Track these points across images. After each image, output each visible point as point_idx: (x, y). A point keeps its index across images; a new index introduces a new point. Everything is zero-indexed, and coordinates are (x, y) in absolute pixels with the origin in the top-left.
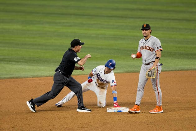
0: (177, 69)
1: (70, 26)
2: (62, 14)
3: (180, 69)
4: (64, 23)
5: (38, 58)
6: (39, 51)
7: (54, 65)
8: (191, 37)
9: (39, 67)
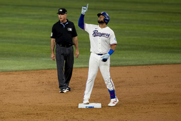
0: (152, 63)
1: (41, 18)
2: (33, 6)
3: (154, 63)
4: (34, 15)
5: (7, 51)
6: (8, 44)
7: (24, 59)
8: (166, 30)
9: (7, 61)
